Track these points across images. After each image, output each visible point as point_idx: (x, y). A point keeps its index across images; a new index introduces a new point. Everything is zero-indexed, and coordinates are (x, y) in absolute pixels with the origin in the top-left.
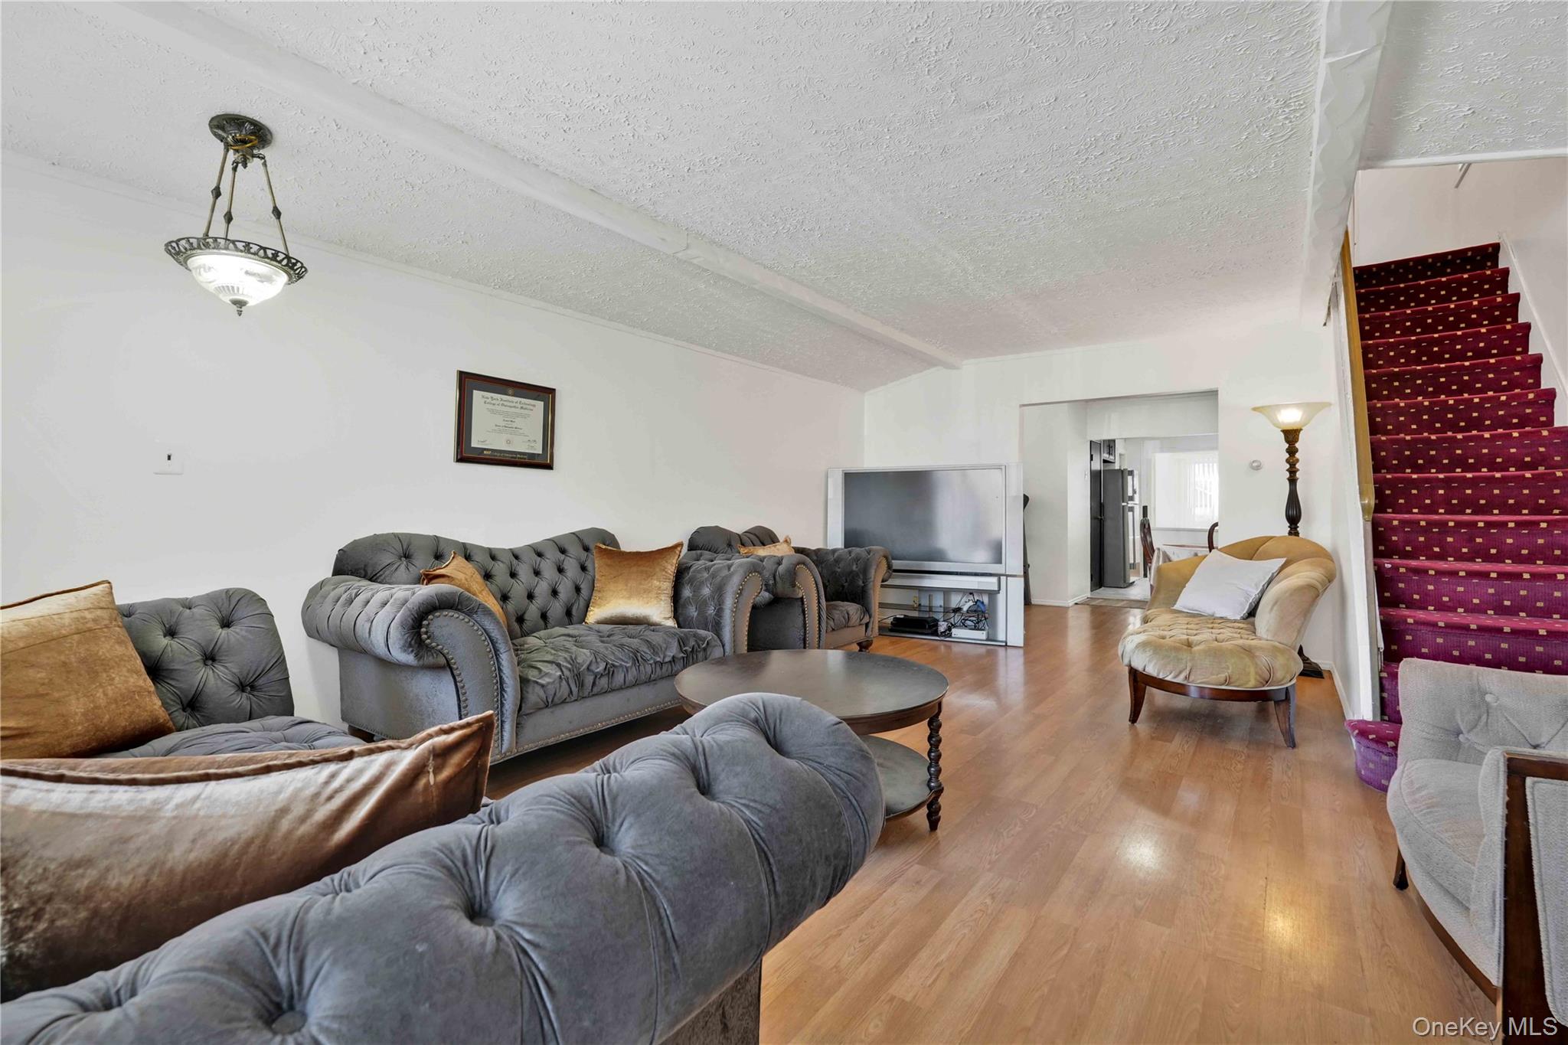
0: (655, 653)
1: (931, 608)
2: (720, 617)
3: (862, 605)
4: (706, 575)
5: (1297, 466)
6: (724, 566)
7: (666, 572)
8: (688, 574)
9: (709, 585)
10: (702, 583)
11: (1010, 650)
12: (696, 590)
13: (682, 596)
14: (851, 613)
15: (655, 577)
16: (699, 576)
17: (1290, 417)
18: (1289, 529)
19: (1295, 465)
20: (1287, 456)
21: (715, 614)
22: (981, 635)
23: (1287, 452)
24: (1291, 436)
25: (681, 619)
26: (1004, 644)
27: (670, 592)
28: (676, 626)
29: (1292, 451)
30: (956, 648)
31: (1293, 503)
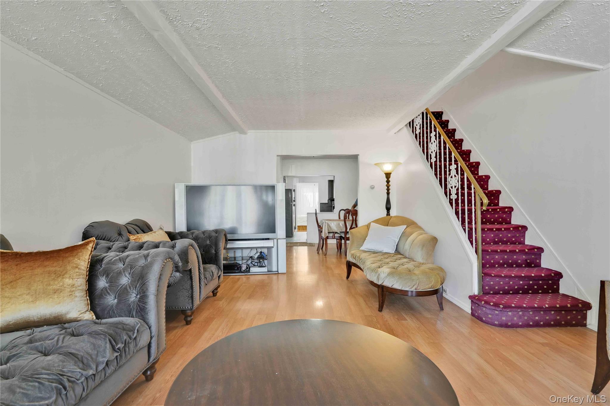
0: (86, 366)
1: (235, 258)
2: (145, 303)
3: (217, 265)
4: (121, 265)
5: (390, 188)
6: (141, 257)
7: (79, 269)
8: (101, 266)
9: (127, 275)
10: (119, 274)
11: (280, 275)
12: (113, 280)
13: (97, 287)
14: (214, 271)
15: (67, 276)
16: (114, 267)
17: (388, 168)
18: (387, 213)
19: (389, 187)
20: (386, 183)
21: (139, 301)
22: (265, 270)
23: (386, 182)
24: (388, 175)
25: (98, 310)
26: (277, 273)
27: (85, 287)
28: (94, 317)
29: (388, 182)
30: (252, 278)
31: (388, 202)
